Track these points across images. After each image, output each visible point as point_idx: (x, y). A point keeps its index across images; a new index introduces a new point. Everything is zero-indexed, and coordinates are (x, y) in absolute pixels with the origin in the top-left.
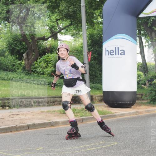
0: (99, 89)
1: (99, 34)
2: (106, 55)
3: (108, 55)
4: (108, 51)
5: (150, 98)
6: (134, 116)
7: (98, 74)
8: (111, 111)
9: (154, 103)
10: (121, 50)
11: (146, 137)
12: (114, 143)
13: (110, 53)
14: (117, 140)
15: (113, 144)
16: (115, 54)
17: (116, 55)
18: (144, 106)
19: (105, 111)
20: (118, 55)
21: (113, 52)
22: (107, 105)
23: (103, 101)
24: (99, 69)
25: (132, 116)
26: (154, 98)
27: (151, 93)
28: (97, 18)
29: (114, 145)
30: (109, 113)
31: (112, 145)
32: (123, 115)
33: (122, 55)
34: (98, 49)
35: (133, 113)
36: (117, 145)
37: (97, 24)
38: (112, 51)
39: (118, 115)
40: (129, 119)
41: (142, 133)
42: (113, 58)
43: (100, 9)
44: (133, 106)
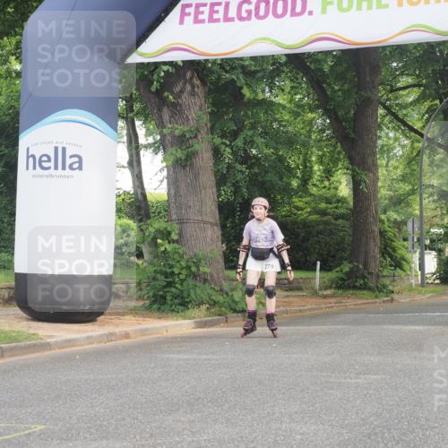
0: (4, 267)
1: (11, 107)
2: (27, 169)
3: (34, 168)
4: (33, 156)
5: (151, 294)
6: (103, 345)
7: (6, 225)
8: (37, 332)
9: (163, 308)
10: (71, 157)
11: (129, 408)
12: (33, 426)
13: (39, 162)
14: (44, 418)
15: (31, 428)
16: (53, 167)
17: (56, 168)
18: (133, 318)
19: (18, 332)
20: (64, 168)
21: (49, 160)
22: (25, 315)
23: (15, 303)
24: (7, 209)
25: (95, 345)
26: (161, 293)
27: (155, 279)
28: (6, 61)
29: (34, 432)
30: (29, 337)
31: (27, 432)
32: (70, 343)
33: (74, 169)
34: (6, 151)
35: (100, 339)
36: (42, 432)
37: (6, 78)
38: (45, 158)
39: (56, 343)
40: (86, 356)
41: (120, 396)
42: (47, 176)
43: (16, 34)
44: (102, 317)
